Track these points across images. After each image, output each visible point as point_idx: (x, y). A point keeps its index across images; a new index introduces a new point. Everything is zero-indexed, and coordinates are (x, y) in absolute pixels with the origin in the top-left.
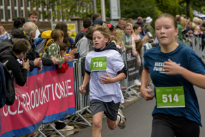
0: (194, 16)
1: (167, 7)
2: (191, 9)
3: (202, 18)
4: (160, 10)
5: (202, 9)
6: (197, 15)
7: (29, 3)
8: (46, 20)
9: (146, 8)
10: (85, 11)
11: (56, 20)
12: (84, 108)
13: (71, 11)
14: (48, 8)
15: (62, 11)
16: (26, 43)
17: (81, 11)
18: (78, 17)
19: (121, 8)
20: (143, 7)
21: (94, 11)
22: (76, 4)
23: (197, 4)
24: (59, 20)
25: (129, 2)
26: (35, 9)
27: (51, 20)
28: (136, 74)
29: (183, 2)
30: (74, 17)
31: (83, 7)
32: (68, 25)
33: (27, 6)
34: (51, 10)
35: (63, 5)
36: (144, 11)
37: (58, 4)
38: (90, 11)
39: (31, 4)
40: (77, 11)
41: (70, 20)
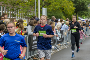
0: (79, 19)
1: (67, 15)
2: (77, 16)
3: (82, 20)
4: (64, 16)
5: (82, 16)
6: (80, 19)
7: (7, 10)
8: (14, 18)
9: (58, 15)
10: (31, 14)
11: (18, 18)
12: (29, 57)
13: (25, 14)
14: (15, 12)
15: (21, 14)
16: (4, 26)
17: (29, 14)
18: (28, 17)
19: (47, 14)
20: (57, 14)
21: (35, 14)
22: (27, 11)
23: (80, 14)
24: (19, 18)
25: (50, 12)
26: (9, 12)
27: (16, 18)
28: (52, 43)
29: (74, 13)
30: (26, 17)
31: (31, 12)
32: (23, 20)
33: (6, 11)
34: (16, 13)
35: (22, 11)
36: (57, 16)
37: (20, 11)
38: (33, 15)
39: (8, 10)
40: (28, 14)
41: (24, 18)
